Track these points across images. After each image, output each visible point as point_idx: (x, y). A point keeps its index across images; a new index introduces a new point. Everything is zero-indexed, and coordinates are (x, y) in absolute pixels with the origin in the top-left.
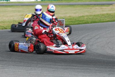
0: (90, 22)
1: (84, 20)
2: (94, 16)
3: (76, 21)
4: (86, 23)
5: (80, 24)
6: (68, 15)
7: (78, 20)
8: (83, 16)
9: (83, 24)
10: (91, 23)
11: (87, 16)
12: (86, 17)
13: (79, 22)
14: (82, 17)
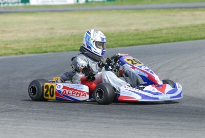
0: (172, 40)
1: (161, 37)
2: (180, 28)
3: (148, 38)
4: (165, 42)
5: (154, 43)
6: (133, 28)
8: (160, 30)
9: (161, 43)
10: (174, 41)
11: (167, 29)
12: (165, 32)
13: (152, 39)
14: (157, 30)
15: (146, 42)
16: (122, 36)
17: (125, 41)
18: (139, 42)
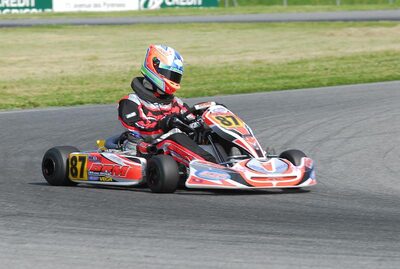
0: (325, 83)
1: (304, 76)
2: (342, 59)
3: (279, 78)
4: (311, 85)
5: (291, 88)
6: (251, 57)
7: (284, 74)
8: (303, 62)
9: (304, 87)
10: (329, 85)
11: (316, 60)
12: (312, 65)
14: (298, 63)
15: (275, 86)
16: (228, 73)
17: (234, 84)
18: (260, 84)
